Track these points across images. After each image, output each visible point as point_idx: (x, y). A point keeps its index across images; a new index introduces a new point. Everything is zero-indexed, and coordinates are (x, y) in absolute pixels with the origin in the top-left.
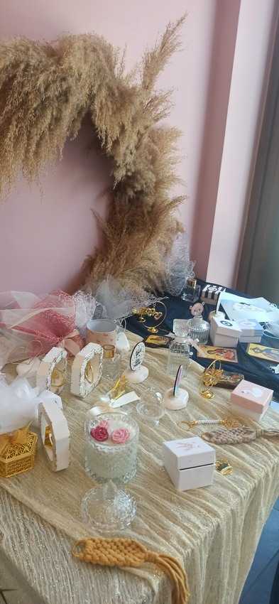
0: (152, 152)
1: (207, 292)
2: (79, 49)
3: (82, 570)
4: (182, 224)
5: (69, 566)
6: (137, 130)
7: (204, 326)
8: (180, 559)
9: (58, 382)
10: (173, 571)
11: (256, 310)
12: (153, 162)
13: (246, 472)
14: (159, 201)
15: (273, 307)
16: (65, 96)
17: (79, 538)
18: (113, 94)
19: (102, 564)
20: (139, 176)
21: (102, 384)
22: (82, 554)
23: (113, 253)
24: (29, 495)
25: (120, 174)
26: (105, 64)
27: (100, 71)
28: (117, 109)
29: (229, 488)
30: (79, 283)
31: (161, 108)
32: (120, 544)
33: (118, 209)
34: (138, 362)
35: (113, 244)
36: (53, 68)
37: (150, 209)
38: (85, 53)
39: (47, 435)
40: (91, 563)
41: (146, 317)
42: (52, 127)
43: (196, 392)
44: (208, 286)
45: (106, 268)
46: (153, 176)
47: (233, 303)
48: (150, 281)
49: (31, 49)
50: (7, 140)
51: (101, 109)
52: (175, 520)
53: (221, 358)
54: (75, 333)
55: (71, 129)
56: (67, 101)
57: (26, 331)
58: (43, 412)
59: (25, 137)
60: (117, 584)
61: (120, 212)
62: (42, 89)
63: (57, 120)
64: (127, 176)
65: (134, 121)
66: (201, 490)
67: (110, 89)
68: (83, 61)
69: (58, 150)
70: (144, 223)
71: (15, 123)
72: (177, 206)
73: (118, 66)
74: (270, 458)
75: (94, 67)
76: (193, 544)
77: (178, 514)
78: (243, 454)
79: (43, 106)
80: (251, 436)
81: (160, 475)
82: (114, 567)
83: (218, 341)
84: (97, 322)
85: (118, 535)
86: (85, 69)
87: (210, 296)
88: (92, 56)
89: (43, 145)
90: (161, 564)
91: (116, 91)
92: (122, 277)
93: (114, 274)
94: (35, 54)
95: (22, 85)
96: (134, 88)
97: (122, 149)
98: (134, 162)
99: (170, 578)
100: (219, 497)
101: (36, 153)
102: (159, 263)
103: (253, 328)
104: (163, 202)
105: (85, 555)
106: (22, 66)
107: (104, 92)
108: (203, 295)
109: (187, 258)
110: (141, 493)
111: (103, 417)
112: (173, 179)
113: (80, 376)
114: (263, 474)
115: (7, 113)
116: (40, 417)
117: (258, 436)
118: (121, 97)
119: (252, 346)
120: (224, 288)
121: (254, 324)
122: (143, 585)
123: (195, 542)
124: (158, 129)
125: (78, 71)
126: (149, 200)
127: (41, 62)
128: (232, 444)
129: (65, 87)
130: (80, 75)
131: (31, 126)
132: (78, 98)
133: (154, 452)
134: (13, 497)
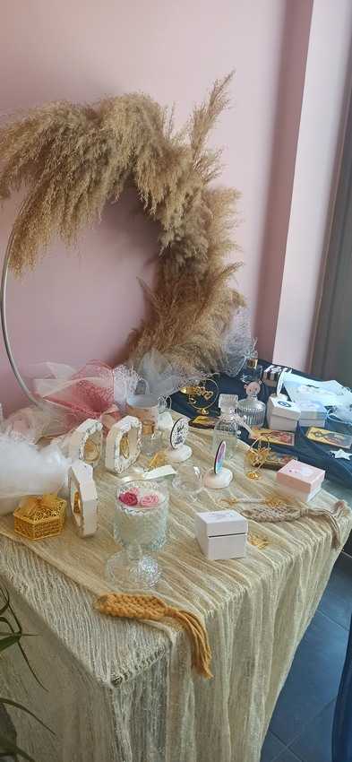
0: (205, 216)
1: (269, 373)
2: (120, 110)
3: (102, 621)
4: (243, 296)
5: (90, 616)
6: (184, 192)
7: (259, 406)
8: (201, 618)
9: (93, 456)
10: (192, 626)
11: (326, 393)
12: (207, 226)
13: (283, 547)
14: (213, 268)
15: (346, 391)
16: (105, 158)
17: (101, 593)
18: (158, 155)
19: (121, 615)
20: (189, 241)
21: (139, 461)
22: (102, 607)
23: (161, 326)
24: (55, 556)
25: (168, 239)
26: (149, 124)
27: (143, 131)
28: (162, 170)
29: (261, 560)
30: (123, 357)
31: (211, 169)
32: (140, 599)
33: (167, 277)
34: (179, 440)
35: (161, 317)
36: (92, 131)
37: (202, 278)
38: (127, 115)
39: (76, 503)
40: (110, 615)
41: (196, 397)
42: (91, 190)
43: (242, 472)
44: (272, 366)
45: (153, 342)
46: (206, 240)
47: (299, 385)
48: (204, 359)
49: (71, 114)
50: (44, 203)
51: (144, 171)
52: (200, 583)
53: (276, 440)
54: (114, 409)
55: (111, 193)
56: (107, 163)
57: (62, 404)
58: (72, 478)
59: (63, 200)
60: (134, 632)
61: (169, 281)
62: (81, 152)
63: (97, 183)
64: (175, 241)
65: (180, 183)
66: (233, 561)
67: (154, 150)
68: (124, 123)
69: (97, 213)
70: (196, 293)
71: (53, 186)
72: (231, 274)
73: (166, 125)
74: (311, 536)
75: (136, 128)
76: (216, 605)
77: (204, 579)
78: (283, 531)
79: (82, 170)
80: (295, 515)
81: (191, 546)
82: (133, 619)
83: (273, 423)
84: (138, 397)
85: (140, 593)
86: (126, 130)
87: (272, 377)
88: (134, 117)
89: (81, 208)
90: (181, 618)
91: (161, 153)
92: (170, 352)
93: (161, 349)
94: (74, 117)
95: (62, 148)
96: (181, 149)
97: (169, 212)
98: (183, 226)
99: (188, 631)
100: (251, 568)
101: (75, 217)
102: (214, 338)
103: (315, 410)
104: (217, 269)
105: (105, 607)
106: (61, 130)
107: (147, 153)
108: (265, 376)
109: (249, 334)
110: (170, 560)
111: (133, 484)
112: (229, 245)
113: (115, 448)
114: (301, 552)
115: (45, 176)
116: (70, 483)
117: (302, 516)
118: (167, 157)
119: (314, 430)
120: (289, 369)
121: (318, 406)
122: (160, 635)
123: (219, 604)
124: (214, 191)
125: (119, 133)
126: (202, 268)
127: (80, 125)
128: (272, 522)
129: (105, 148)
130: (121, 137)
131: (70, 189)
132: (119, 159)
133: (187, 524)
134: (39, 557)
